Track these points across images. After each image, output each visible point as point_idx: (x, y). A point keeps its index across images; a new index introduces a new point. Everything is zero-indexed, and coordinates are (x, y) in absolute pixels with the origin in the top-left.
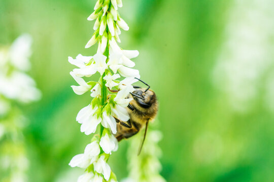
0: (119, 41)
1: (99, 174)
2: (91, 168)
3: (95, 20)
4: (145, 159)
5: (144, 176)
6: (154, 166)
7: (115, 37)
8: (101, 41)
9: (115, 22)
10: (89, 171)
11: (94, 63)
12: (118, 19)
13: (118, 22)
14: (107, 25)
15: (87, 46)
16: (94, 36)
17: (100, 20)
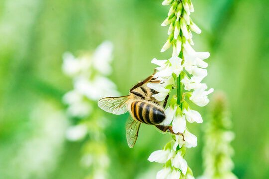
0: (193, 44)
1: (176, 169)
2: (169, 164)
3: (169, 25)
4: (218, 157)
5: (217, 173)
6: (227, 164)
7: (189, 40)
8: (176, 45)
9: (188, 26)
10: (167, 166)
11: (171, 65)
12: (191, 23)
13: (191, 26)
14: (181, 30)
15: (163, 50)
16: (169, 41)
17: (174, 25)
